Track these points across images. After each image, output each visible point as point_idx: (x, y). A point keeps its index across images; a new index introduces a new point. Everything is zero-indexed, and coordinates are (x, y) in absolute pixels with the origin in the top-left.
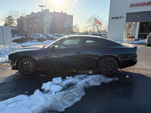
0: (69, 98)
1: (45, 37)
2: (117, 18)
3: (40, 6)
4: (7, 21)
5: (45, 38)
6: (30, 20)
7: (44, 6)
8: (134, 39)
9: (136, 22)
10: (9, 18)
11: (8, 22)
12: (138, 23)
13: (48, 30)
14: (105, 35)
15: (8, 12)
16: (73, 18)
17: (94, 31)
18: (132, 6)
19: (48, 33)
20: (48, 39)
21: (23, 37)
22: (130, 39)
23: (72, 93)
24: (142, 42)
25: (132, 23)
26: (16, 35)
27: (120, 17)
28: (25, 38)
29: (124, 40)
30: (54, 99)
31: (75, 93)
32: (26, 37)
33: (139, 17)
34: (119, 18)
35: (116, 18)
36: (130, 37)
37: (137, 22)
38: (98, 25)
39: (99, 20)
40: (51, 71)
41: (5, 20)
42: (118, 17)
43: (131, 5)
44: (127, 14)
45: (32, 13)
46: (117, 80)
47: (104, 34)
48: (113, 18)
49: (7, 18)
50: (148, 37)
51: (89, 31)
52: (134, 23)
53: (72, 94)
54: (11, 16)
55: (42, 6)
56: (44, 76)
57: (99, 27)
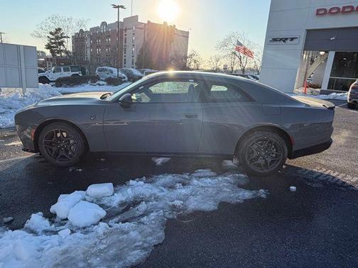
0: (112, 251)
1: (123, 75)
2: (285, 40)
3: (115, 7)
4: (53, 39)
5: (124, 78)
6: (99, 38)
7: (122, 7)
8: (319, 90)
9: (327, 52)
10: (56, 33)
11: (53, 41)
12: (332, 55)
13: (135, 61)
14: (254, 77)
15: (49, 18)
16: (188, 37)
17: (232, 68)
18: (321, 13)
19: (133, 67)
20: (129, 81)
21: (77, 73)
22: (309, 90)
23: (127, 233)
24: (337, 98)
25: (318, 54)
26: (62, 68)
27: (292, 39)
28: (81, 75)
29: (296, 90)
30: (65, 252)
31: (133, 234)
32: (84, 73)
33: (336, 39)
34: (288, 41)
35: (281, 40)
36: (311, 86)
37: (330, 52)
38: (242, 55)
39: (245, 44)
40: (102, 159)
41: (48, 37)
42: (287, 39)
43: (318, 10)
44: (308, 31)
45: (104, 23)
46: (263, 196)
47: (252, 76)
48: (275, 40)
49: (51, 33)
50: (352, 88)
51: (222, 67)
52: (322, 53)
53: (125, 236)
54: (60, 29)
55: (118, 7)
56: (80, 170)
57: (244, 61)
